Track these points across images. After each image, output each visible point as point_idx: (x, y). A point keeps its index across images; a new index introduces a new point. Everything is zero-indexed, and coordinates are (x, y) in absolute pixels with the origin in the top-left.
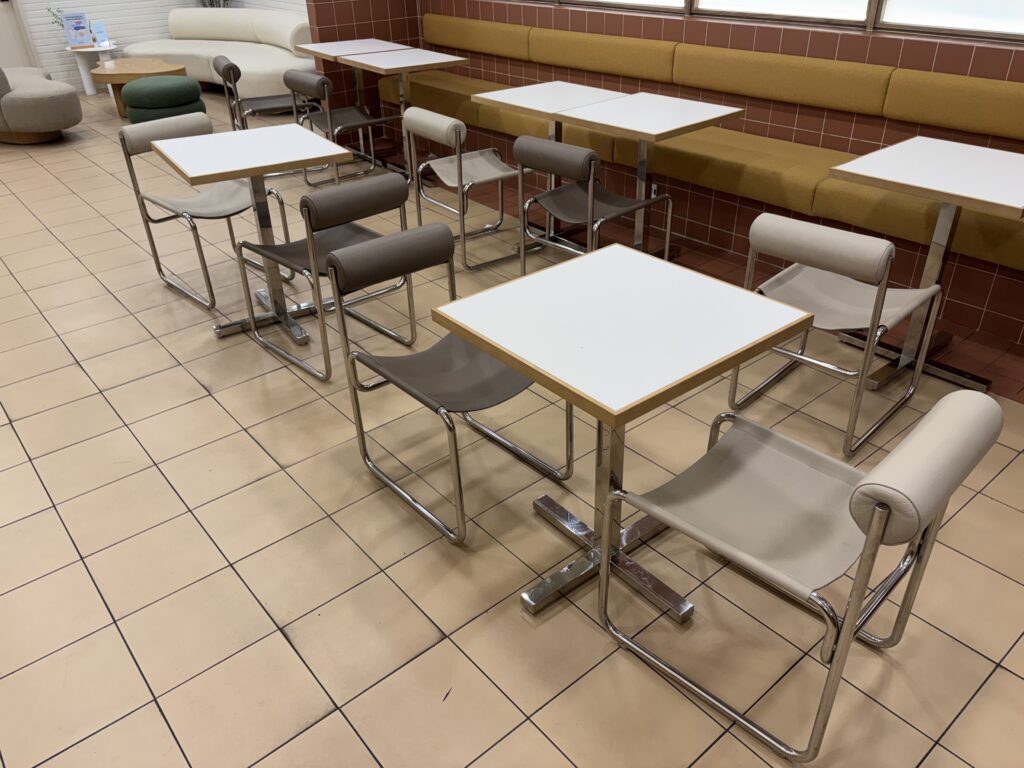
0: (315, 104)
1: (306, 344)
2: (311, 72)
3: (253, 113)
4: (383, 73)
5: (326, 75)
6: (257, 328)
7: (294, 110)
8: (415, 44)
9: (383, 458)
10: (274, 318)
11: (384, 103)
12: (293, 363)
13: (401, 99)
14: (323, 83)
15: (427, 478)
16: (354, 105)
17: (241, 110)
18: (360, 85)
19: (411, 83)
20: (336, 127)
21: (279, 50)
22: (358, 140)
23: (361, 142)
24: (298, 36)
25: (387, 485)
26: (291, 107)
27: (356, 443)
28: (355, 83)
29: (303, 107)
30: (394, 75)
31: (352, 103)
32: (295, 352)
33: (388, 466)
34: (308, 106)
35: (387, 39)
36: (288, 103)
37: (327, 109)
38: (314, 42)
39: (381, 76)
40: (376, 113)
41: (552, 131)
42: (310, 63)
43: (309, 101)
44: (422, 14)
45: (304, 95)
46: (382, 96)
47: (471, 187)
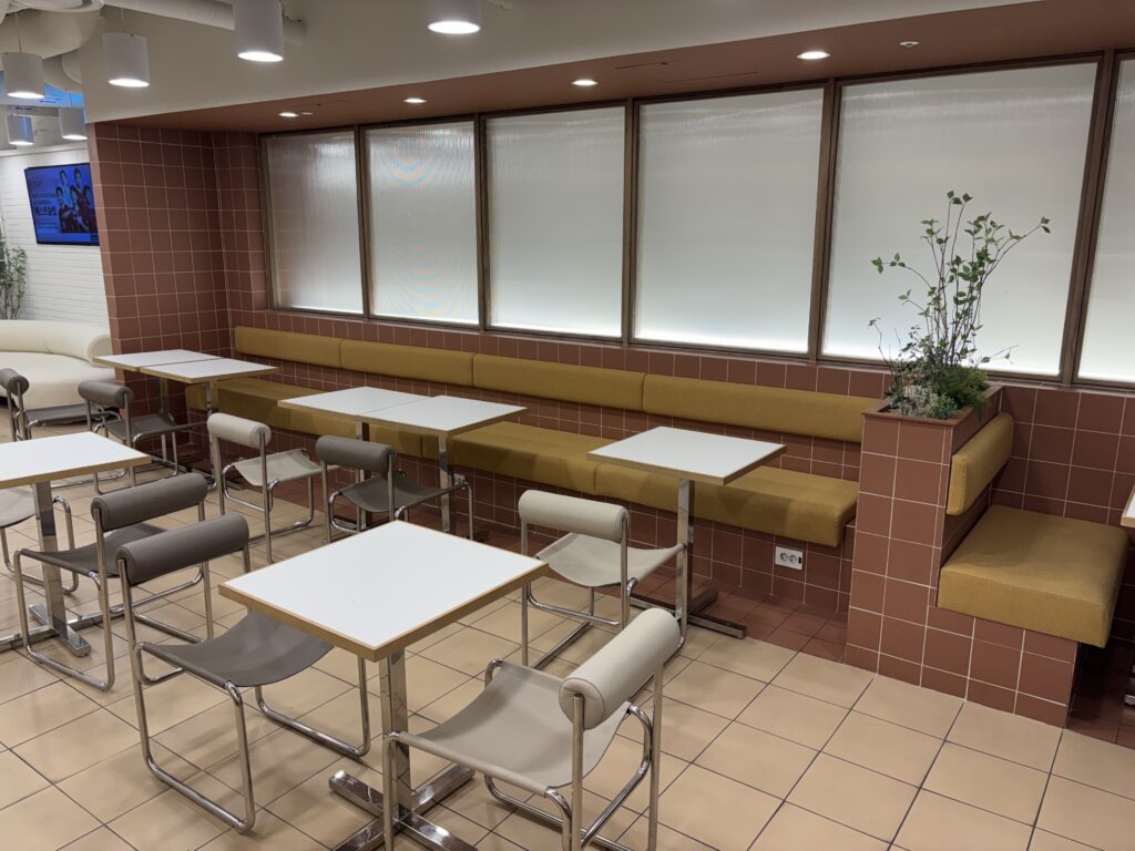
0: (112, 413)
1: (87, 655)
2: (109, 381)
3: (40, 424)
4: (189, 382)
5: (126, 385)
6: (31, 644)
7: (89, 420)
8: (226, 355)
9: (168, 761)
10: (50, 631)
11: (192, 409)
12: (70, 676)
13: (209, 406)
14: (122, 393)
15: (217, 775)
16: (156, 412)
17: (26, 420)
18: (164, 393)
19: (220, 390)
20: (136, 434)
21: (75, 360)
22: (161, 446)
23: (164, 449)
24: (97, 346)
25: (171, 786)
26: (85, 417)
27: (140, 749)
28: (159, 392)
29: (98, 416)
30: (202, 384)
31: (154, 410)
32: (74, 665)
33: (174, 768)
34: (104, 415)
35: (195, 349)
36: (83, 412)
37: (126, 417)
38: (115, 353)
39: (188, 385)
40: (181, 419)
41: (359, 431)
42: (110, 373)
43: (106, 410)
44: (234, 326)
45: (100, 404)
46: (189, 404)
47: (275, 485)
